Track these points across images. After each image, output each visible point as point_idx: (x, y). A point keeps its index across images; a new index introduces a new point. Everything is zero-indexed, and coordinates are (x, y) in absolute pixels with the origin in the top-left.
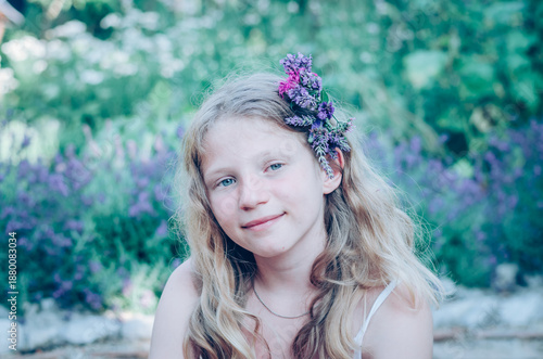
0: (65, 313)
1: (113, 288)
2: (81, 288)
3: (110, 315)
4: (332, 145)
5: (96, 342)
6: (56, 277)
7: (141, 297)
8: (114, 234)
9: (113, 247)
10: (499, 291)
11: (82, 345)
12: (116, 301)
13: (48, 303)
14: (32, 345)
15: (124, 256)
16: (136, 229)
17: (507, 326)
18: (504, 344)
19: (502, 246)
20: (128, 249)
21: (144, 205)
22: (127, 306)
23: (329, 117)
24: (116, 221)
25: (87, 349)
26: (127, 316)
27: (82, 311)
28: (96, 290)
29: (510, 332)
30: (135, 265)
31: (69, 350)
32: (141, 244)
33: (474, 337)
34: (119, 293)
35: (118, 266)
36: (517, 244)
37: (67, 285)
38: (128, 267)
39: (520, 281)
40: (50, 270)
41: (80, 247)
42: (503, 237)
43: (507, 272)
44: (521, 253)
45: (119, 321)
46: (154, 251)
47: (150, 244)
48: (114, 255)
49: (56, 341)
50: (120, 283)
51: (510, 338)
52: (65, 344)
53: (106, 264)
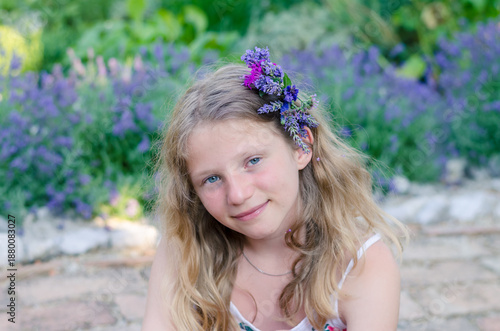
0: (58, 221)
1: (101, 198)
2: (72, 198)
3: (99, 222)
4: (302, 123)
5: (90, 251)
6: (49, 189)
7: (127, 207)
8: (100, 147)
9: (99, 158)
10: (448, 185)
11: (76, 255)
12: (105, 209)
13: (43, 212)
14: (31, 256)
15: (110, 168)
16: (120, 143)
17: (456, 221)
18: (453, 241)
19: (452, 144)
20: (114, 160)
21: (127, 122)
22: (114, 212)
23: (295, 99)
24: (102, 136)
25: (81, 259)
26: (113, 223)
27: (74, 218)
28: (85, 199)
29: (459, 229)
30: (121, 177)
31: (64, 261)
32: (125, 155)
33: (427, 235)
34: (107, 202)
35: (104, 178)
36: (465, 141)
37: (60, 197)
38: (114, 178)
39: (467, 174)
40: (44, 182)
41: (69, 161)
42: (453, 136)
43: (455, 166)
44: (468, 149)
45: (107, 229)
46: (137, 162)
47: (133, 156)
48: (101, 167)
49: (53, 252)
50: (107, 196)
51: (459, 235)
52: (61, 254)
53: (94, 175)
